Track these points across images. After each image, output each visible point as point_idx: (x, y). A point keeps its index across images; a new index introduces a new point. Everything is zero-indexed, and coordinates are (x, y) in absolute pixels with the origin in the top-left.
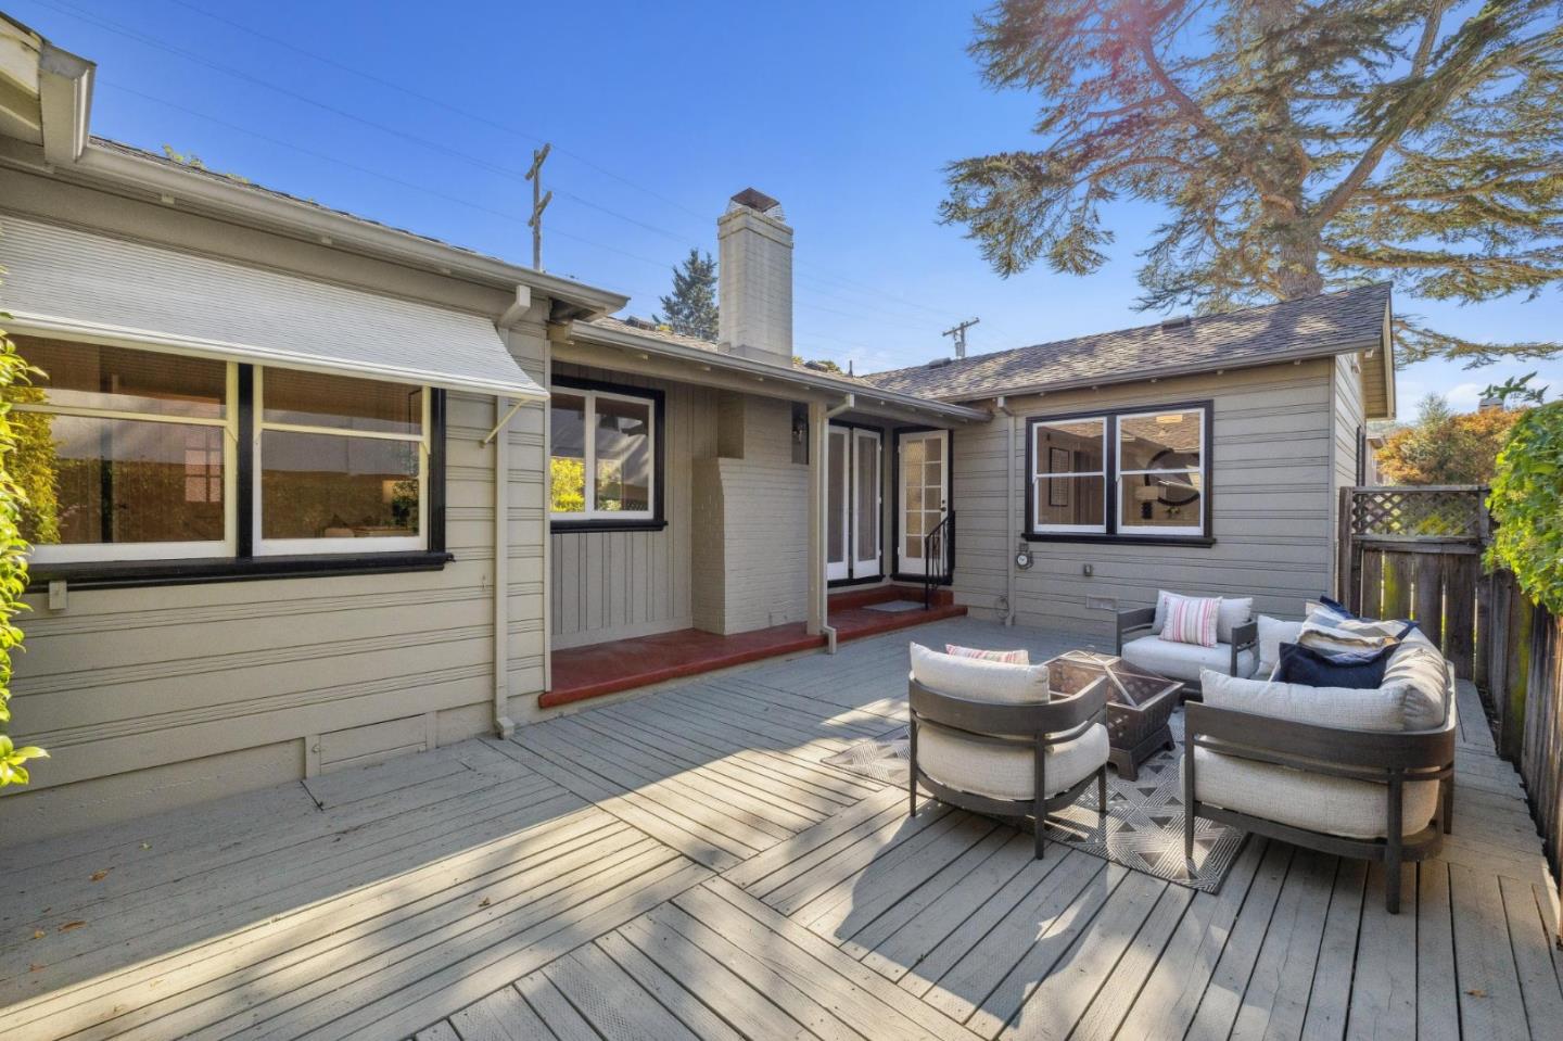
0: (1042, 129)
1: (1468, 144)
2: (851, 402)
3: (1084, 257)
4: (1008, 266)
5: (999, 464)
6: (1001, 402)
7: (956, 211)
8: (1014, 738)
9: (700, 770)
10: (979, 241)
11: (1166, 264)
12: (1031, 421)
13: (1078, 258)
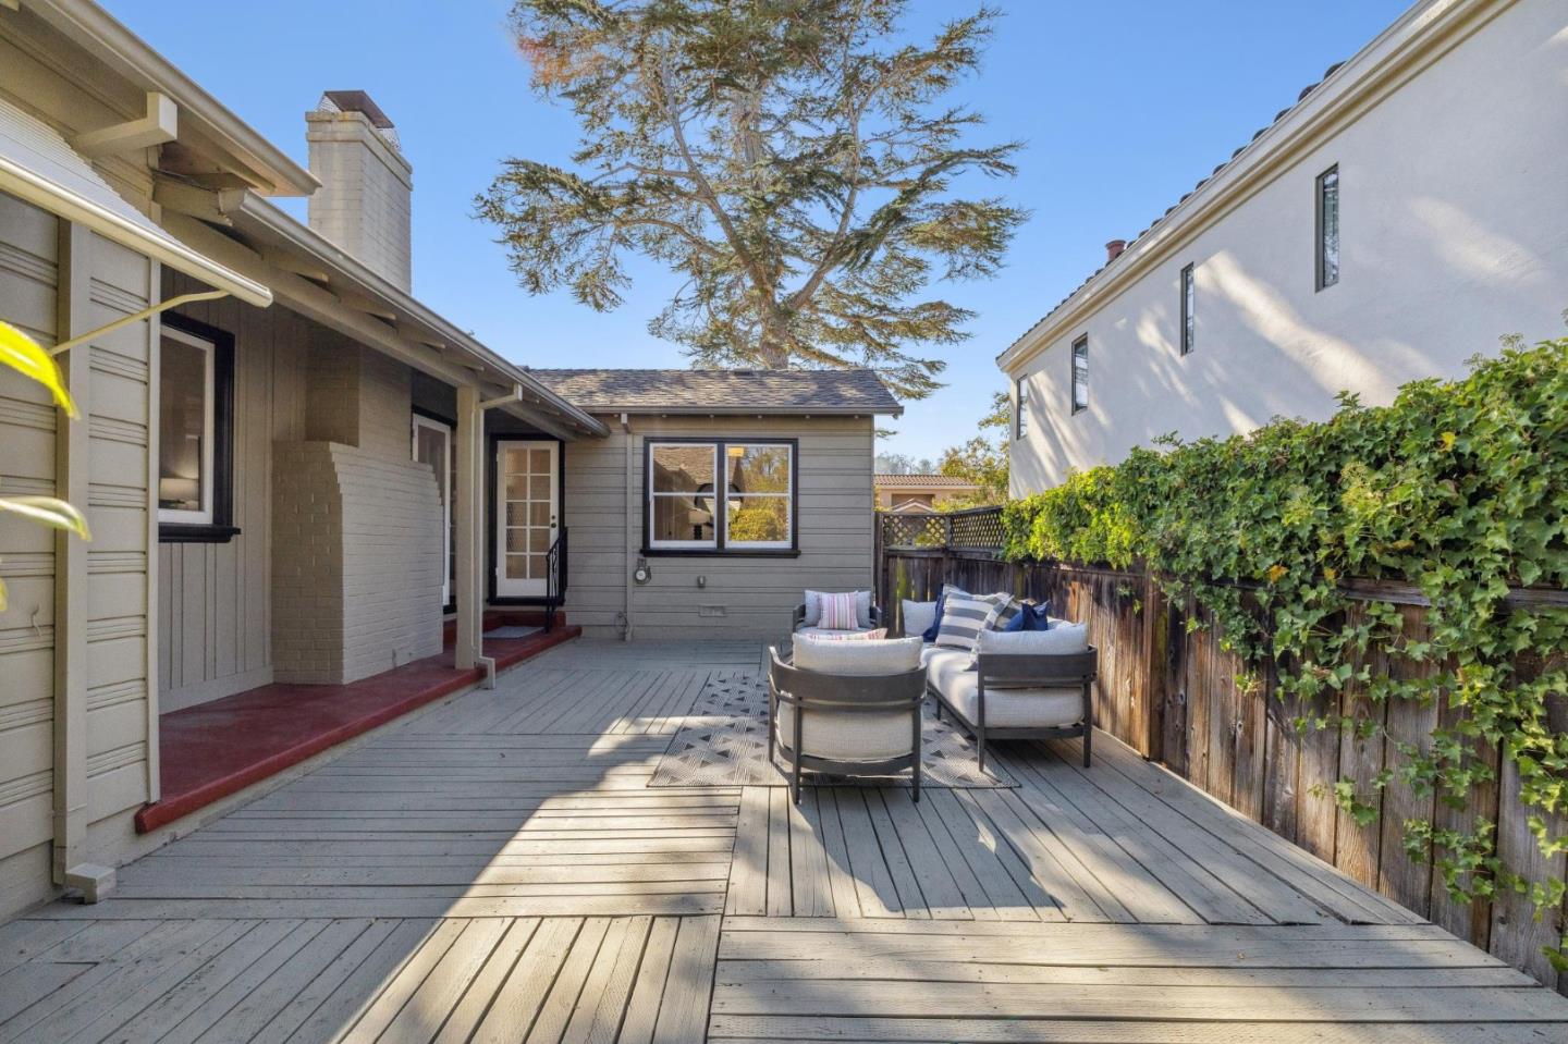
0: (580, 159)
1: (855, 287)
2: (519, 394)
3: (604, 296)
4: (534, 282)
5: (615, 480)
6: (624, 419)
7: (492, 210)
8: (893, 703)
9: (522, 835)
10: (509, 249)
11: (671, 319)
12: (648, 441)
13: (598, 295)
